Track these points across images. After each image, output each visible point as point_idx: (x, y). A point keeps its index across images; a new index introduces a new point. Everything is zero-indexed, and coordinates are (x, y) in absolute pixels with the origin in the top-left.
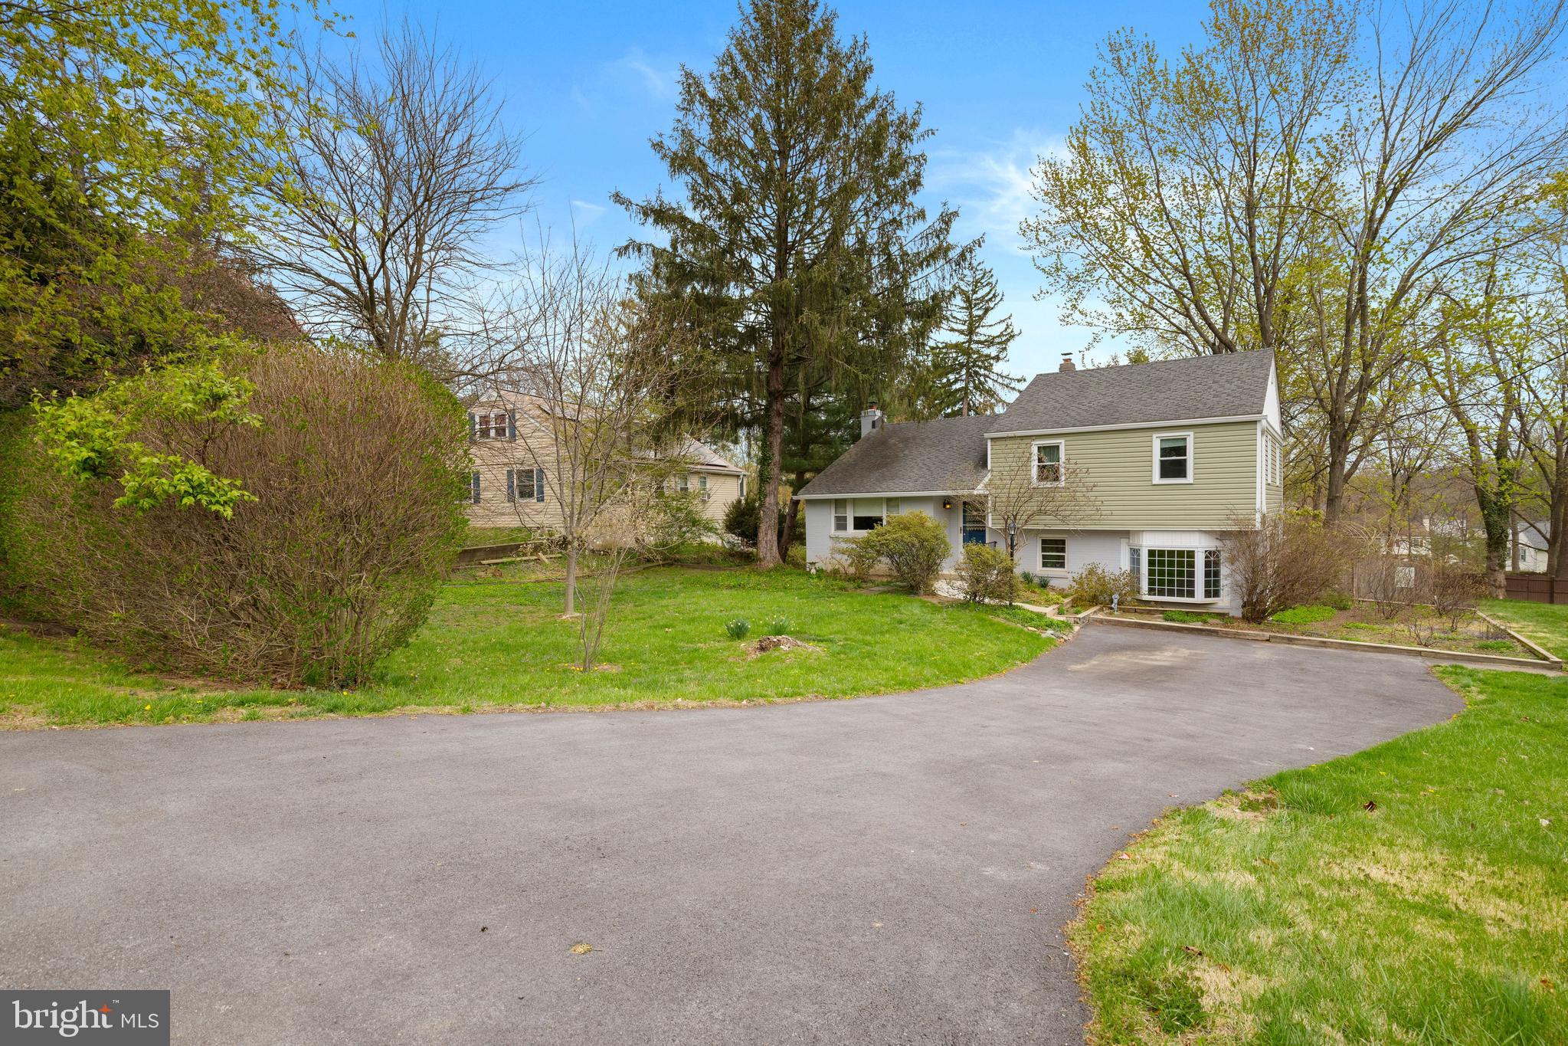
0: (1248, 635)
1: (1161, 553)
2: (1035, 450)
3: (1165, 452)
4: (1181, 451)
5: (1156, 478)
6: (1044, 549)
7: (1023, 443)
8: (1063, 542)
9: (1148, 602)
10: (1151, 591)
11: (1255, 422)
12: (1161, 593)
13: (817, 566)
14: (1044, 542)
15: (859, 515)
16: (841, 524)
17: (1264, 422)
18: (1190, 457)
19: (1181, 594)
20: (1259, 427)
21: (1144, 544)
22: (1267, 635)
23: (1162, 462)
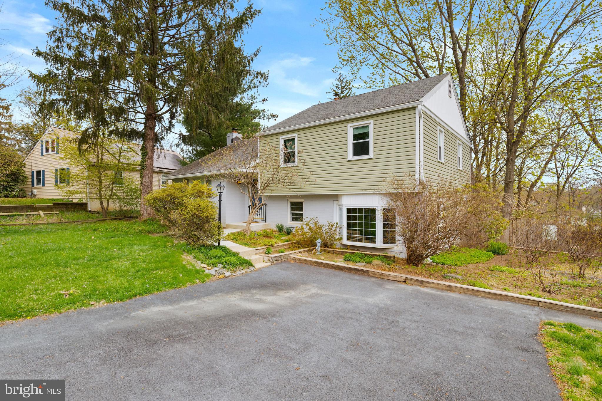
0: (389, 276)
1: (355, 210)
2: (282, 142)
3: (356, 137)
4: (366, 135)
5: (350, 156)
6: (292, 209)
8: (301, 204)
9: (348, 246)
10: (349, 239)
11: (414, 108)
12: (355, 239)
14: (293, 204)
17: (420, 107)
18: (371, 139)
19: (367, 240)
20: (417, 112)
21: (344, 204)
22: (404, 276)
23: (354, 144)
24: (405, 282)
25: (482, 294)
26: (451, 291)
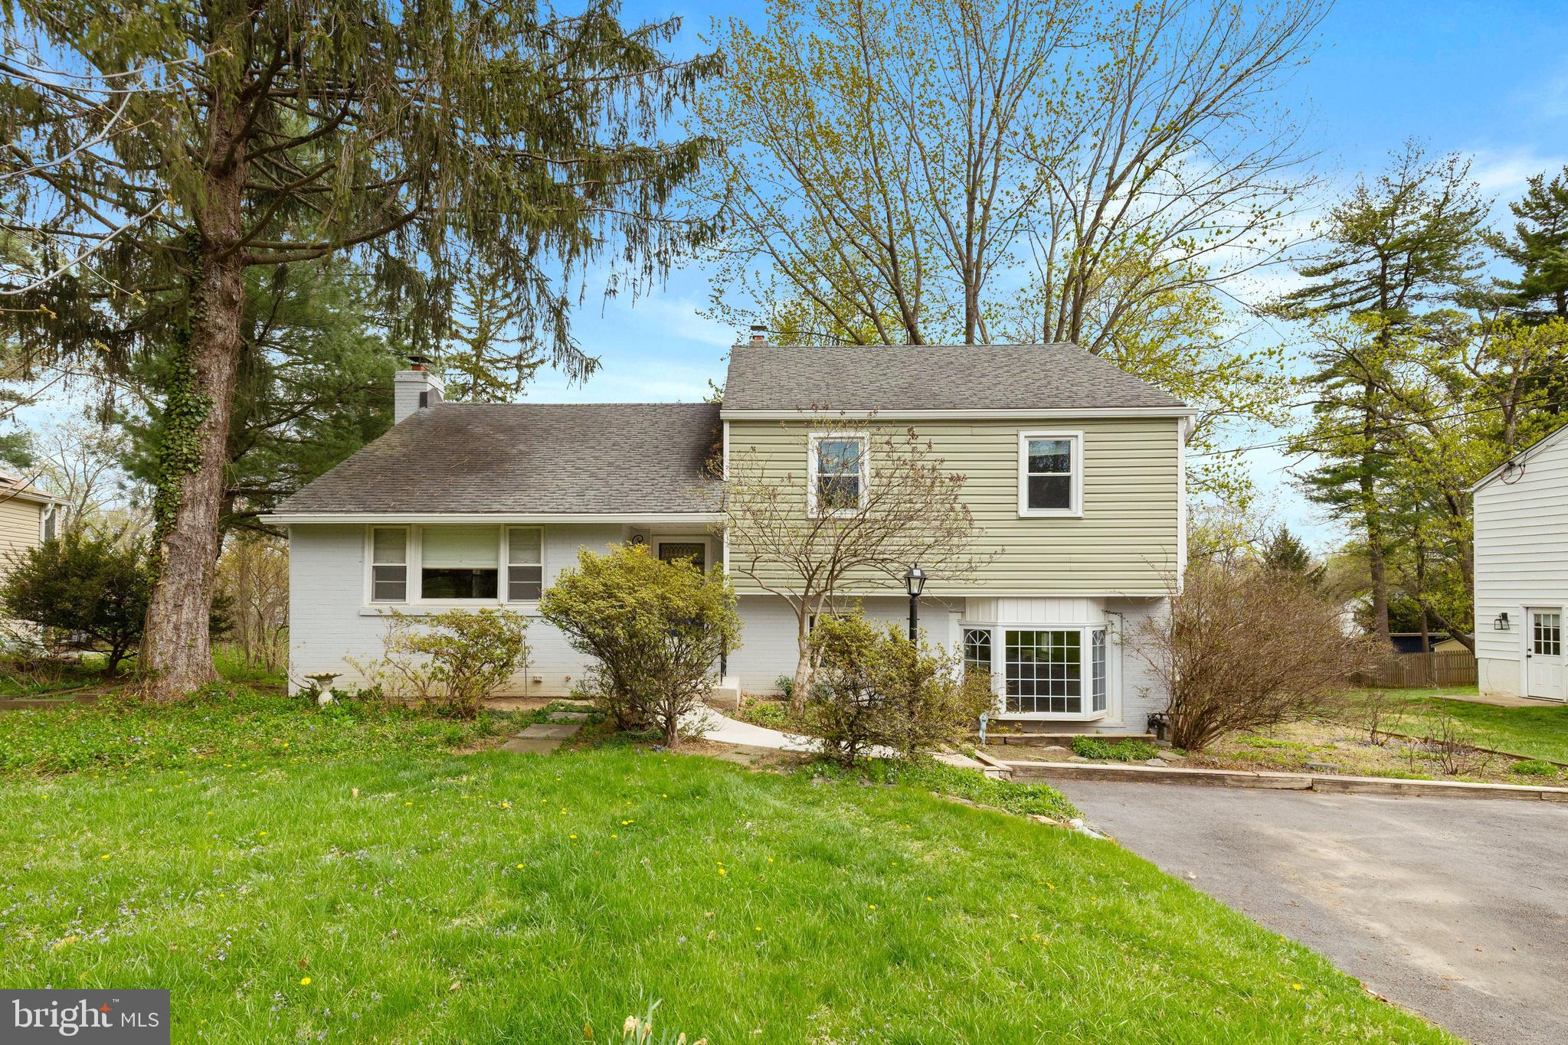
0: (1271, 780)
1: (1027, 636)
2: (813, 444)
3: (1034, 463)
4: (1061, 462)
5: (1024, 510)
7: (792, 435)
9: (1009, 723)
10: (1012, 706)
11: (1174, 420)
12: (1028, 706)
13: (338, 684)
15: (435, 564)
16: (389, 583)
18: (1077, 473)
19: (1058, 706)
20: (1181, 428)
21: (1000, 621)
22: (1306, 777)
23: (1031, 479)
24: (1310, 788)
25: (1454, 793)
26: (1404, 794)
